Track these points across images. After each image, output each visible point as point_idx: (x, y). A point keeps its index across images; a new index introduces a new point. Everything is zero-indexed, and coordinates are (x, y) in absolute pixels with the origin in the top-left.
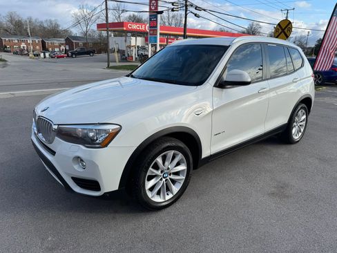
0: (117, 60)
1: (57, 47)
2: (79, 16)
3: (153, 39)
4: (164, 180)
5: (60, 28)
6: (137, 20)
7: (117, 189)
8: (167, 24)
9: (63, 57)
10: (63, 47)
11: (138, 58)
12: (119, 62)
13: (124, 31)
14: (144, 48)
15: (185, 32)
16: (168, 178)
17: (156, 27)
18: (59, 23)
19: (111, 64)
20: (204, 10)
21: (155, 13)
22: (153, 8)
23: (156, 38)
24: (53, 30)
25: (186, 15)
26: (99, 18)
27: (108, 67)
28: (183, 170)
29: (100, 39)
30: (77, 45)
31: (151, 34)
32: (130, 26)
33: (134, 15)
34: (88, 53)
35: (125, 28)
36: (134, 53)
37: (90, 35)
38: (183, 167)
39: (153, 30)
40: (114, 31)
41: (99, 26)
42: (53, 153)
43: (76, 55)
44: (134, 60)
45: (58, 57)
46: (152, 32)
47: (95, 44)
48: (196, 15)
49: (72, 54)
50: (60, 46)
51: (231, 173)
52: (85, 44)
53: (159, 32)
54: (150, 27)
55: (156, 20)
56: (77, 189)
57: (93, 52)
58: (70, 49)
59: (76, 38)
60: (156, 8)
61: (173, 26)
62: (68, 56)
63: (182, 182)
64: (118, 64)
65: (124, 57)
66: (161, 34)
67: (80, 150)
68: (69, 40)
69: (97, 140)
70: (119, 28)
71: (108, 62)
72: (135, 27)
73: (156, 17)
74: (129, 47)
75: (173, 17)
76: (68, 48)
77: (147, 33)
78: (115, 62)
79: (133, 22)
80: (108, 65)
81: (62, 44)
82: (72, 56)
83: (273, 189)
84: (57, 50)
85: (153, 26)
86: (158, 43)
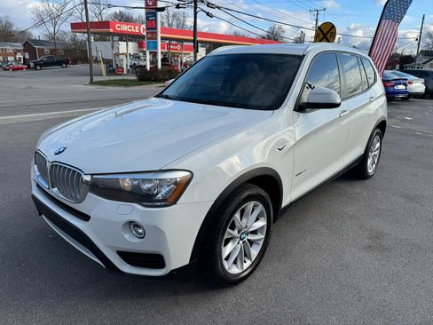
0: (104, 73)
1: (10, 55)
2: (42, 12)
3: (152, 45)
4: (241, 242)
5: (14, 28)
6: (126, 19)
7: (188, 263)
8: (166, 25)
9: (22, 69)
10: (19, 55)
11: (131, 70)
12: (107, 75)
13: (109, 34)
14: (136, 57)
15: (194, 36)
16: (245, 239)
17: (156, 28)
18: (11, 21)
19: (96, 79)
20: (219, 8)
21: (152, 10)
22: (151, 4)
23: (156, 43)
24: (4, 31)
25: (196, 13)
26: (71, 15)
27: (92, 83)
28: (263, 227)
29: (75, 44)
30: (42, 51)
31: (148, 38)
32: (119, 27)
33: (120, 13)
34: (59, 63)
35: (111, 30)
36: (126, 63)
37: (58, 39)
38: (262, 223)
39: (152, 33)
40: (95, 33)
41: (74, 26)
42: (85, 218)
43: (41, 66)
44: (125, 72)
45: (14, 69)
46: (150, 36)
47: (67, 51)
48: (208, 14)
49: (36, 64)
50: (15, 53)
51: (308, 223)
52: (52, 51)
53: (159, 35)
54: (147, 29)
55: (156, 20)
56: (126, 268)
57: (67, 62)
58: (31, 58)
59: (39, 42)
60: (155, 4)
61: (175, 27)
62: (29, 67)
63: (261, 243)
64: (106, 78)
65: (112, 68)
66: (162, 38)
67: (136, 211)
68: (29, 46)
69: (157, 194)
70: (102, 30)
71: (91, 75)
72: (125, 28)
73: (155, 15)
74: (118, 54)
75: (174, 16)
76: (27, 57)
77: (143, 37)
78: (101, 75)
79: (120, 21)
80: (91, 80)
81: (18, 51)
82: (35, 68)
83: (367, 241)
84: (10, 59)
85: (152, 27)
86: (159, 50)
